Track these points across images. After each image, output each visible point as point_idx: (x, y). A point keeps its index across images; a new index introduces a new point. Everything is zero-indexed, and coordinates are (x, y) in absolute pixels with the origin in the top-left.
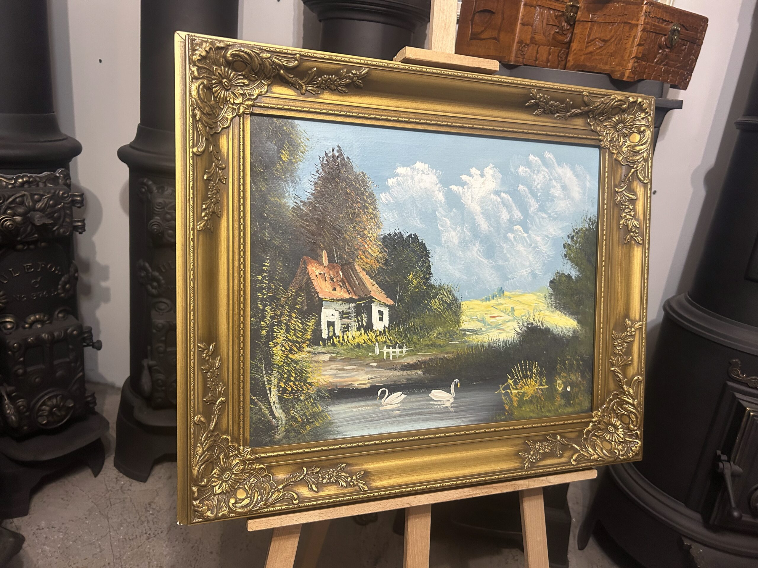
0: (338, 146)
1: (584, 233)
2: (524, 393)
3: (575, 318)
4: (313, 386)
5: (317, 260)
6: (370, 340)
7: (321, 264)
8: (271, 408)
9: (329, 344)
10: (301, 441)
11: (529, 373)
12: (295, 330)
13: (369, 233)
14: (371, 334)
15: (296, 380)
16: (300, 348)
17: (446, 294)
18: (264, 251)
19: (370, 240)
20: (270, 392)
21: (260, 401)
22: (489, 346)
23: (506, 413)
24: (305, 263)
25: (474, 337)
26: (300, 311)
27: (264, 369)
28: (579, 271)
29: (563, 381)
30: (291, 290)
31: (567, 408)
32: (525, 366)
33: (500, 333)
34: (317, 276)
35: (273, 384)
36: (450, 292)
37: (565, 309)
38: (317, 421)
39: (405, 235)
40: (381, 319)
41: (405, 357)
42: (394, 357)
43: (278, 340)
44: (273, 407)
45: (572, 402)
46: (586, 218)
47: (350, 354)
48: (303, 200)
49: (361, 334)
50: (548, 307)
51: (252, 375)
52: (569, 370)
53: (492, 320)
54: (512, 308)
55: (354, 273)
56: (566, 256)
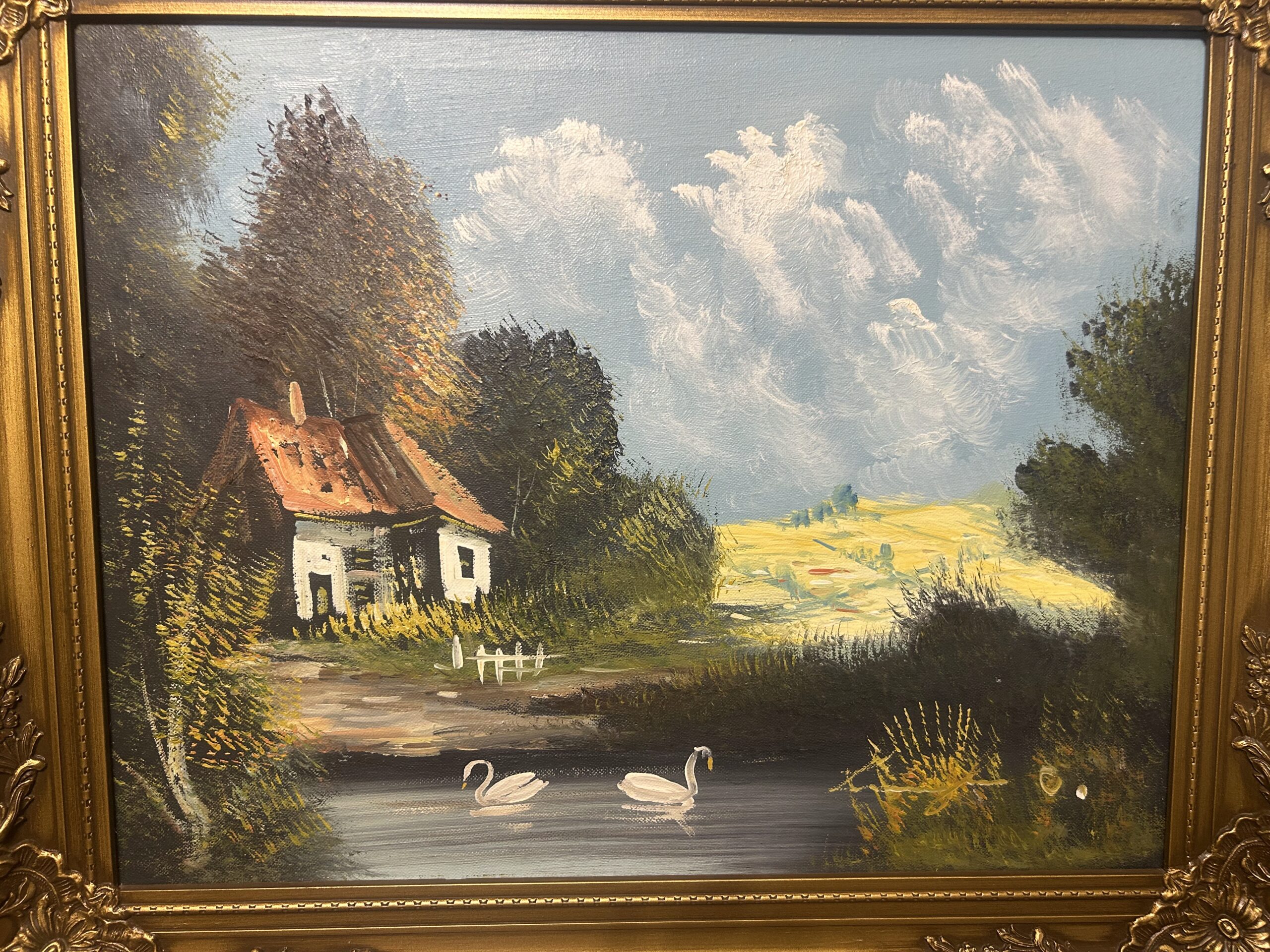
0: (323, 89)
1: (1145, 316)
2: (925, 798)
3: (1109, 582)
4: (278, 741)
5: (275, 408)
6: (435, 628)
7: (285, 418)
8: (170, 790)
9: (318, 634)
10: (255, 878)
11: (941, 740)
12: (221, 594)
13: (424, 332)
14: (439, 613)
15: (232, 724)
16: (239, 641)
17: (665, 504)
18: (131, 386)
19: (427, 350)
20: (166, 750)
21: (141, 772)
22: (807, 657)
23: (866, 851)
24: (241, 416)
25: (758, 629)
26: (234, 547)
27: (145, 693)
28: (1125, 437)
29: (1060, 768)
30: (207, 490)
31: (1074, 850)
32: (931, 717)
34: (274, 450)
35: (172, 732)
36: (680, 499)
37: (1070, 554)
38: (296, 832)
39: (535, 335)
40: (468, 572)
41: (540, 677)
42: (509, 677)
43: (178, 620)
44: (176, 790)
45: (1092, 833)
46: (1154, 268)
47: (377, 664)
48: (229, 245)
49: (409, 612)
50: (1010, 545)
51: (117, 705)
52: (1082, 737)
53: (816, 582)
54: (883, 546)
55: (381, 444)
56: (1075, 389)
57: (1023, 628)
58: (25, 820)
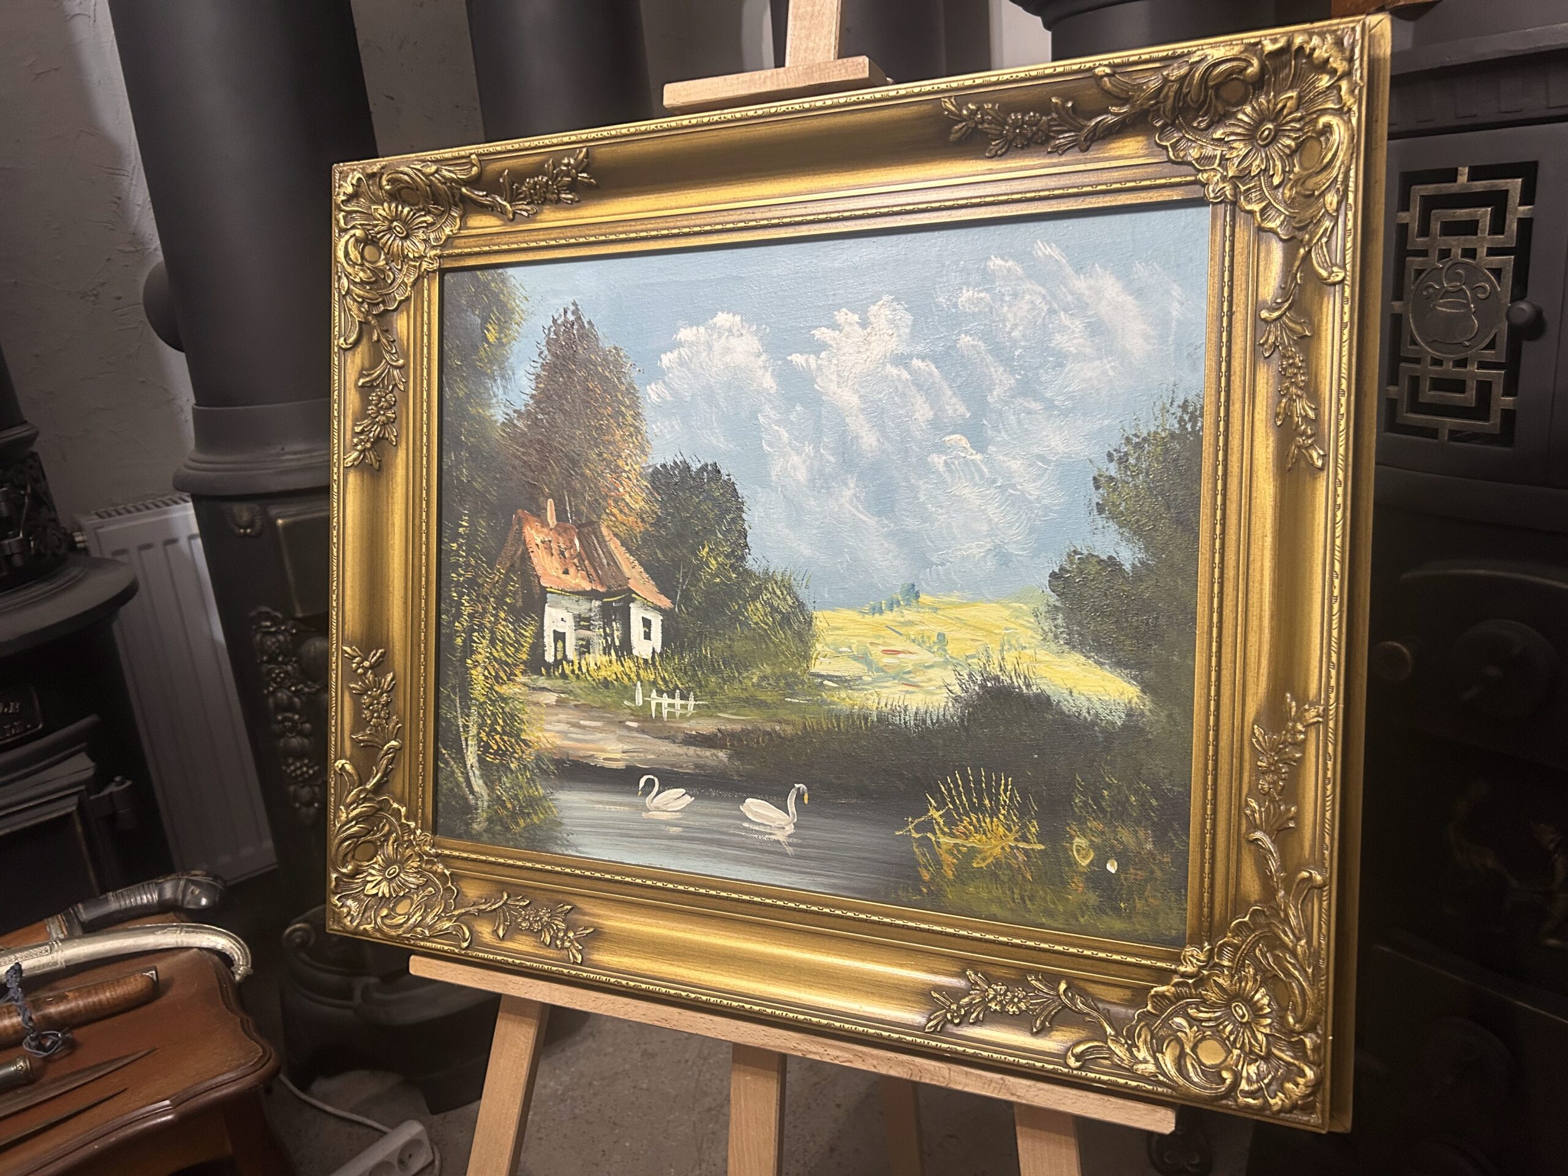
0: (574, 304)
1: (1165, 444)
2: (973, 852)
3: (1134, 678)
4: (530, 747)
5: (539, 516)
6: (626, 674)
7: (544, 523)
8: (467, 773)
9: (557, 673)
10: (512, 844)
12: (503, 641)
13: (627, 465)
14: (629, 665)
15: (504, 733)
16: (511, 674)
17: (778, 593)
18: (462, 502)
19: (628, 478)
20: (467, 745)
21: (453, 759)
22: (878, 721)
23: (925, 890)
24: (520, 521)
25: (843, 694)
26: (512, 610)
27: (458, 705)
28: (1146, 552)
29: (1091, 841)
30: (498, 570)
31: (1105, 917)
32: (978, 782)
33: (907, 692)
34: (537, 545)
35: (471, 734)
36: (789, 589)
37: (1098, 650)
38: (536, 814)
39: (695, 466)
40: (647, 636)
41: (691, 717)
42: (671, 715)
43: (479, 657)
44: (471, 774)
45: (1122, 905)
46: (1172, 404)
47: (590, 698)
48: (518, 408)
49: (611, 662)
50: (1044, 639)
51: (442, 712)
52: (1112, 815)
53: (887, 660)
54: (939, 634)
55: (599, 542)
56: (1100, 508)
57: (1057, 713)
58: (387, 781)
